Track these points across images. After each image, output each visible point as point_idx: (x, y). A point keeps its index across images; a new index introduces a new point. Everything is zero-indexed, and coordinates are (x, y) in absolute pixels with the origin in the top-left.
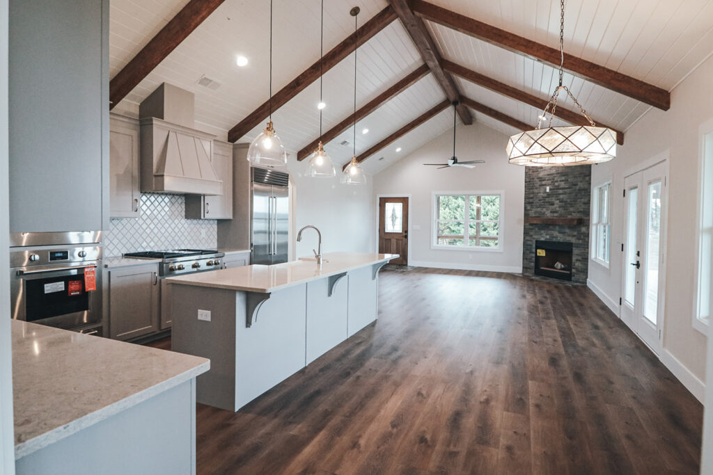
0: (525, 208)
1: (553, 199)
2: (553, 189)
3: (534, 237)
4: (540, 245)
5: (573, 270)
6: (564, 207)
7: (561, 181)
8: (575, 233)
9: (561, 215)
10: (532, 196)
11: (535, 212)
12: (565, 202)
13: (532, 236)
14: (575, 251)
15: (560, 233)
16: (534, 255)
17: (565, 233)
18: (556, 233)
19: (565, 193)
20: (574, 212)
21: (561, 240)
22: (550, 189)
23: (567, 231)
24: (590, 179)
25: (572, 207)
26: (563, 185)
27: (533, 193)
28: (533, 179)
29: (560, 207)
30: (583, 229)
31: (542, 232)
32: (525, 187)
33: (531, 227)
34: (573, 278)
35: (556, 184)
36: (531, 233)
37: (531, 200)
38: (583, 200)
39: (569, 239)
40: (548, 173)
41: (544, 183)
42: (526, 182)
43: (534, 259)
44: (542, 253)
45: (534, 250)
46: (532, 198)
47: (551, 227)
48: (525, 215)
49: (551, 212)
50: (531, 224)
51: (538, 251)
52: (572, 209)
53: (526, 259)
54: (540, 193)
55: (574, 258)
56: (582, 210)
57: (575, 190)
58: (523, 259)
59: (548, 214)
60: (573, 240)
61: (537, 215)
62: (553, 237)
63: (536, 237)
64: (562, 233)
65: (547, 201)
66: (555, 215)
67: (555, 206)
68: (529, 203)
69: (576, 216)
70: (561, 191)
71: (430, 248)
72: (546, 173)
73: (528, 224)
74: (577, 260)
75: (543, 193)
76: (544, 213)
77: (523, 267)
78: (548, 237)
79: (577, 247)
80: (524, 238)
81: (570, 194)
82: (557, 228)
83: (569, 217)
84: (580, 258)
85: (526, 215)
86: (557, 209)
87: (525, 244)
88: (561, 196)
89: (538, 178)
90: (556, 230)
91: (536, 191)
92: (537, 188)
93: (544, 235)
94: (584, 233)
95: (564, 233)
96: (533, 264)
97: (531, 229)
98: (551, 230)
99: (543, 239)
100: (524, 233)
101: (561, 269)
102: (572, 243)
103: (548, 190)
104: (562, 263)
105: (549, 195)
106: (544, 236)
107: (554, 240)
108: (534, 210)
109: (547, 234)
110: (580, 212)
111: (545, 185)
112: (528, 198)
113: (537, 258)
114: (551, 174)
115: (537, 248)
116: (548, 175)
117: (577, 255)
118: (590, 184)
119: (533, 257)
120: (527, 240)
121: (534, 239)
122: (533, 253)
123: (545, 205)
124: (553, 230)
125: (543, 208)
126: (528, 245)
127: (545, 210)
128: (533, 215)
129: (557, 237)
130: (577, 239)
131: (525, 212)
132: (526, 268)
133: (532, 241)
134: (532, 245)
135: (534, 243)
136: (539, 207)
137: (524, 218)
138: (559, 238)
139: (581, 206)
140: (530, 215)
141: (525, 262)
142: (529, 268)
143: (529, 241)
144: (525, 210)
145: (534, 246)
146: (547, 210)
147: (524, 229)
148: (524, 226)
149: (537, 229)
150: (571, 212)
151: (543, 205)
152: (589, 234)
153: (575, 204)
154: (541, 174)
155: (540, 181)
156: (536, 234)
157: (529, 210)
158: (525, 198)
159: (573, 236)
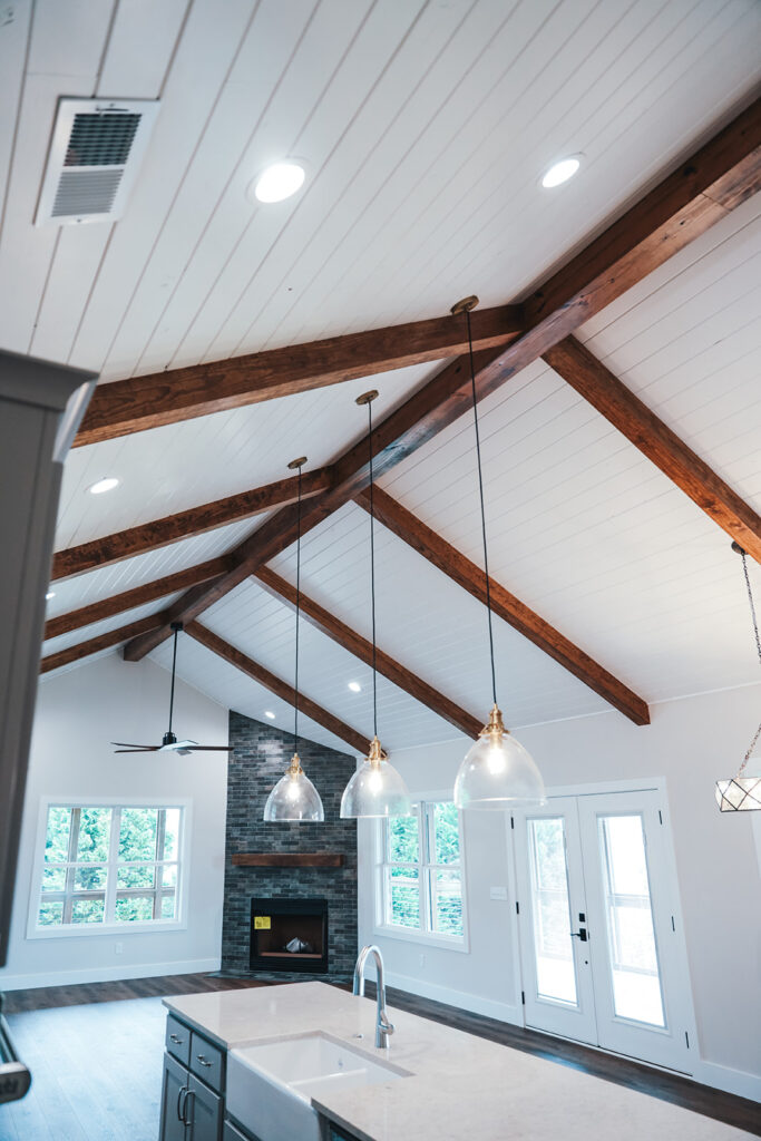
0: (228, 835)
3: (248, 891)
4: (260, 907)
5: (331, 952)
8: (332, 882)
9: (304, 849)
10: (243, 811)
11: (250, 844)
13: (243, 890)
14: (333, 915)
15: (301, 882)
16: (247, 929)
17: (313, 881)
18: (294, 884)
20: (329, 843)
21: (306, 896)
23: (316, 877)
25: (325, 834)
27: (247, 806)
28: (247, 779)
29: (301, 834)
30: (347, 874)
31: (266, 881)
32: (229, 793)
33: (242, 873)
34: (330, 967)
36: (241, 885)
37: (241, 820)
39: (318, 892)
40: (277, 771)
41: (268, 788)
42: (229, 784)
43: (247, 937)
44: (263, 923)
45: (248, 919)
46: (242, 816)
47: (283, 872)
48: (228, 847)
49: (284, 843)
50: (241, 867)
51: (257, 919)
52: (324, 838)
53: (230, 939)
55: (332, 929)
56: (343, 840)
58: (224, 939)
59: (278, 847)
60: (329, 895)
61: (255, 849)
62: (290, 891)
63: (253, 892)
64: (308, 882)
66: (293, 848)
67: (292, 831)
68: (237, 825)
69: (331, 850)
71: (25, 938)
72: (272, 770)
73: (233, 867)
74: (337, 931)
76: (270, 844)
77: (223, 958)
78: (278, 890)
79: (337, 907)
80: (226, 896)
82: (297, 873)
83: (320, 852)
84: (342, 927)
85: (231, 849)
86: (298, 837)
87: (228, 908)
89: (257, 779)
90: (293, 878)
91: (251, 802)
92: (252, 797)
93: (270, 887)
94: (348, 881)
95: (310, 882)
96: (245, 949)
97: (241, 876)
98: (283, 877)
99: (267, 896)
100: (226, 886)
101: (301, 951)
102: (326, 902)
104: (302, 940)
106: (269, 891)
107: (291, 896)
108: (248, 838)
109: (274, 887)
110: (341, 843)
112: (234, 816)
113: (255, 933)
115: (255, 913)
117: (337, 921)
119: (246, 934)
120: (231, 900)
121: (248, 895)
122: (247, 924)
123: (270, 829)
124: (288, 877)
125: (267, 834)
126: (235, 909)
127: (270, 839)
128: (246, 849)
129: (296, 891)
130: (336, 892)
131: (227, 843)
132: (229, 957)
133: (244, 900)
134: (243, 910)
135: (247, 905)
136: (257, 834)
137: (227, 853)
138: (300, 893)
139: (340, 833)
140: (240, 849)
141: (229, 944)
142: (238, 958)
143: (238, 900)
144: (227, 839)
145: (248, 910)
146: (275, 839)
147: (226, 876)
148: (226, 871)
149: (254, 876)
150: (323, 842)
151: (266, 830)
152: (356, 882)
153: (330, 829)
154: (263, 772)
155: (260, 784)
156: (252, 887)
157: (237, 838)
158: (228, 816)
159: (329, 887)
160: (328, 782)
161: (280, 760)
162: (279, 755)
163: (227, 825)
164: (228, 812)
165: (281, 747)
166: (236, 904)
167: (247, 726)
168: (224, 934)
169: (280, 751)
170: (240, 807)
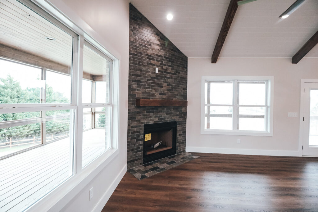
0: (130, 87)
1: (162, 82)
2: (162, 72)
3: (142, 121)
4: (148, 129)
6: (170, 90)
7: (168, 66)
8: (178, 113)
10: (139, 73)
11: (143, 93)
12: (172, 86)
13: (139, 121)
14: (179, 128)
15: (167, 114)
16: (141, 142)
17: (171, 113)
18: (164, 115)
19: (172, 78)
20: (178, 95)
22: (159, 71)
23: (173, 111)
24: (187, 70)
25: (177, 91)
26: (170, 70)
27: (141, 70)
28: (141, 53)
29: (168, 90)
31: (151, 114)
32: (130, 59)
33: (138, 110)
34: (177, 151)
35: (165, 67)
36: (138, 118)
37: (138, 78)
38: (183, 86)
39: (173, 118)
40: (157, 53)
41: (153, 62)
42: (130, 54)
43: (141, 147)
45: (142, 137)
46: (138, 76)
47: (160, 109)
49: (160, 94)
51: (146, 136)
52: (176, 93)
53: (132, 150)
54: (147, 72)
55: (178, 134)
56: (183, 94)
57: (179, 77)
59: (157, 96)
60: (177, 119)
61: (146, 96)
62: (162, 119)
63: (145, 121)
64: (169, 114)
65: (155, 81)
66: (164, 97)
67: (163, 88)
70: (168, 75)
73: (133, 107)
75: (152, 73)
76: (154, 94)
77: (128, 162)
78: (157, 119)
80: (129, 125)
81: (175, 79)
83: (174, 99)
86: (166, 91)
87: (130, 132)
88: (169, 80)
89: (147, 55)
90: (164, 112)
91: (144, 68)
92: (144, 66)
93: (153, 118)
94: (183, 113)
96: (141, 153)
97: (138, 112)
99: (152, 122)
100: (129, 119)
102: (176, 122)
103: (157, 71)
105: (158, 76)
106: (153, 120)
107: (163, 121)
108: (142, 90)
109: (156, 117)
111: (154, 65)
112: (133, 75)
113: (145, 144)
114: (160, 56)
115: (146, 133)
116: (157, 55)
117: (180, 130)
118: (187, 74)
119: (141, 145)
120: (132, 127)
121: (142, 123)
122: (141, 140)
123: (154, 86)
124: (161, 112)
125: (152, 88)
126: (135, 132)
127: (154, 91)
128: (141, 97)
129: (165, 118)
130: (180, 117)
131: (129, 92)
132: (132, 161)
133: (140, 126)
134: (140, 132)
135: (141, 129)
136: (147, 88)
137: (129, 98)
138: (167, 119)
139: (182, 91)
140: (137, 96)
141: (131, 153)
142: (136, 160)
143: (136, 127)
144: (129, 89)
145: (142, 131)
146: (156, 91)
147: (129, 113)
148: (129, 110)
149: (145, 111)
150: (175, 95)
151: (152, 86)
152: (186, 113)
153: (178, 89)
154: (150, 52)
155: (148, 58)
156: (144, 118)
157: (135, 90)
158: (130, 74)
159: (177, 115)
160: (178, 66)
161: (158, 47)
162: (158, 45)
163: (129, 81)
164: (129, 72)
165: (159, 40)
166: (135, 129)
167: (141, 19)
168: (128, 148)
169: (158, 43)
170: (137, 70)
